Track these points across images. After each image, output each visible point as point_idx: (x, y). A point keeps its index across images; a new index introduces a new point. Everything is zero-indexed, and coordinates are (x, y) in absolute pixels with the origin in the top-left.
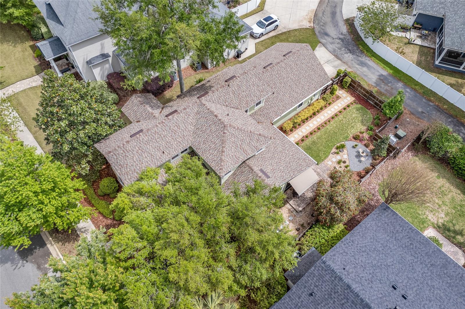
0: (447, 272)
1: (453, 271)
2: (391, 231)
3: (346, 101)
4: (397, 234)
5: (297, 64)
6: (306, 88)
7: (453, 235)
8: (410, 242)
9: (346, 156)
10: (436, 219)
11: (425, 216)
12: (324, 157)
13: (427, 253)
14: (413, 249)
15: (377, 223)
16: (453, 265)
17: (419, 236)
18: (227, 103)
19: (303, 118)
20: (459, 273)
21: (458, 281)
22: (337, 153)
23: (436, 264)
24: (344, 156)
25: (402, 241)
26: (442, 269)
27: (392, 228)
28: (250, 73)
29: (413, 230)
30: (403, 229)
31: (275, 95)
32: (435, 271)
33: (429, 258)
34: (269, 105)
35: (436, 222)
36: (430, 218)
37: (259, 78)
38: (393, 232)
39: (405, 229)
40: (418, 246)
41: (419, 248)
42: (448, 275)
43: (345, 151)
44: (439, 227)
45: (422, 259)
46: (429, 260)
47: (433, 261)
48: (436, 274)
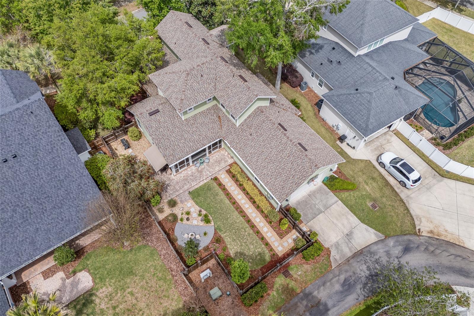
0: (26, 241)
1: (25, 250)
2: (80, 206)
3: (276, 244)
4: (75, 210)
5: (289, 156)
6: (265, 171)
7: (78, 307)
8: (65, 219)
9: (196, 224)
10: (101, 295)
11: (107, 283)
12: (198, 201)
13: (50, 231)
14: (58, 218)
15: (90, 195)
16: (32, 253)
17: (69, 232)
18: (218, 79)
19: (245, 185)
20: (22, 255)
21: (16, 248)
22: (200, 215)
23: (37, 234)
24: (196, 221)
25: (67, 211)
26: (31, 238)
27: (82, 208)
28: (250, 93)
29: (76, 230)
30: (79, 219)
31: (250, 137)
32: (31, 229)
33: (45, 230)
34: (239, 132)
35: (98, 294)
36: (104, 289)
37: (247, 103)
38: (78, 206)
39: (79, 221)
40: (59, 226)
41: (57, 225)
42: (24, 241)
43: (202, 224)
44: (91, 295)
45: (45, 223)
46: (42, 229)
47: (40, 232)
48: (28, 228)
